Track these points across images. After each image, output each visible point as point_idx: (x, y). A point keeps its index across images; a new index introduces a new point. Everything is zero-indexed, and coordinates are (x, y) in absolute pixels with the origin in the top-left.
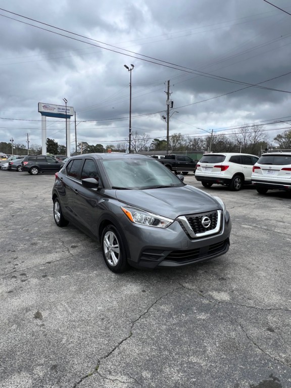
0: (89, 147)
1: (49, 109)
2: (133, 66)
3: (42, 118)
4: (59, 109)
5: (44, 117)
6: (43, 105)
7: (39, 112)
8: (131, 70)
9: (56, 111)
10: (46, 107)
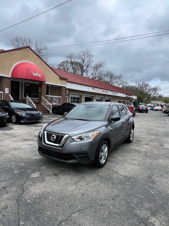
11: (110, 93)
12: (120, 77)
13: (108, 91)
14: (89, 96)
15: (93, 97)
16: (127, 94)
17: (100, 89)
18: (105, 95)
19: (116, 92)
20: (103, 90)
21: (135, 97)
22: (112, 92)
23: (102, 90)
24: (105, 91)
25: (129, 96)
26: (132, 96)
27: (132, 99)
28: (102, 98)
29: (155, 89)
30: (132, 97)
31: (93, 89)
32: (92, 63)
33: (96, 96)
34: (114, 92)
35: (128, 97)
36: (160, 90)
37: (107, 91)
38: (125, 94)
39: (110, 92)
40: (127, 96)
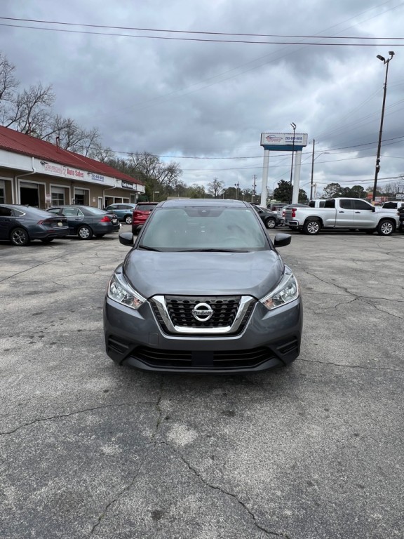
0: (341, 190)
1: (274, 140)
2: (392, 53)
3: (265, 153)
4: (288, 138)
5: (267, 151)
6: (266, 135)
7: (261, 145)
8: (388, 61)
9: (282, 143)
10: (271, 138)
11: (87, 177)
12: (92, 137)
13: (81, 172)
14: (31, 184)
15: (42, 187)
16: (124, 181)
17: (62, 166)
18: (72, 182)
19: (100, 176)
20: (70, 169)
21: (140, 189)
22: (91, 175)
23: (66, 168)
24: (74, 170)
25: (130, 186)
26: (134, 185)
27: (135, 192)
28: (67, 189)
29: (171, 170)
30: (134, 187)
31: (42, 164)
32: (12, 88)
33: (51, 185)
34: (95, 175)
35: (127, 187)
36: (181, 171)
37: (78, 171)
38: (121, 181)
39: (85, 173)
40: (125, 185)
